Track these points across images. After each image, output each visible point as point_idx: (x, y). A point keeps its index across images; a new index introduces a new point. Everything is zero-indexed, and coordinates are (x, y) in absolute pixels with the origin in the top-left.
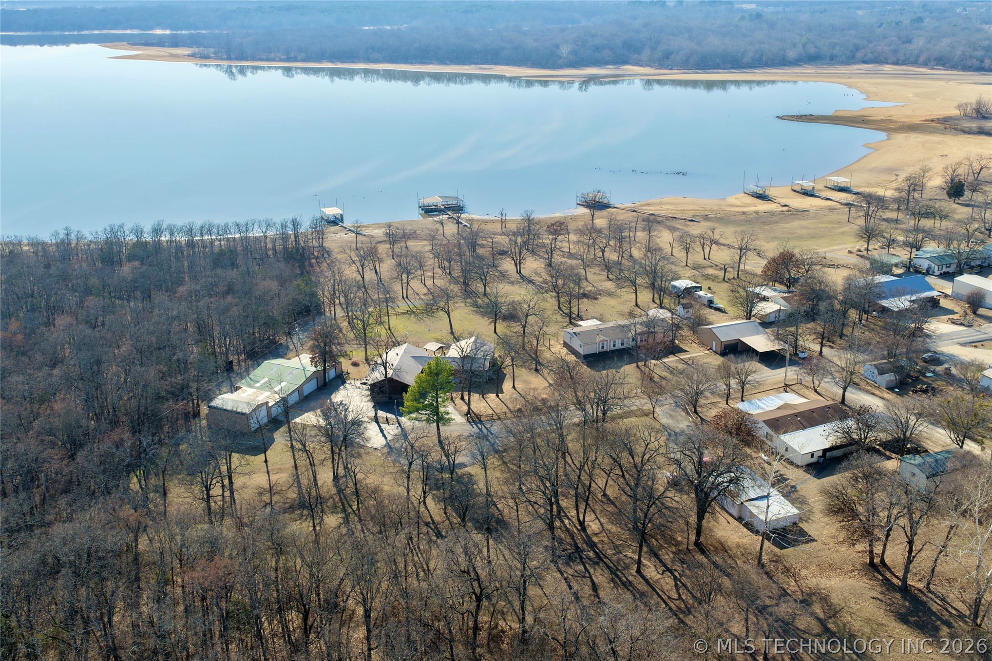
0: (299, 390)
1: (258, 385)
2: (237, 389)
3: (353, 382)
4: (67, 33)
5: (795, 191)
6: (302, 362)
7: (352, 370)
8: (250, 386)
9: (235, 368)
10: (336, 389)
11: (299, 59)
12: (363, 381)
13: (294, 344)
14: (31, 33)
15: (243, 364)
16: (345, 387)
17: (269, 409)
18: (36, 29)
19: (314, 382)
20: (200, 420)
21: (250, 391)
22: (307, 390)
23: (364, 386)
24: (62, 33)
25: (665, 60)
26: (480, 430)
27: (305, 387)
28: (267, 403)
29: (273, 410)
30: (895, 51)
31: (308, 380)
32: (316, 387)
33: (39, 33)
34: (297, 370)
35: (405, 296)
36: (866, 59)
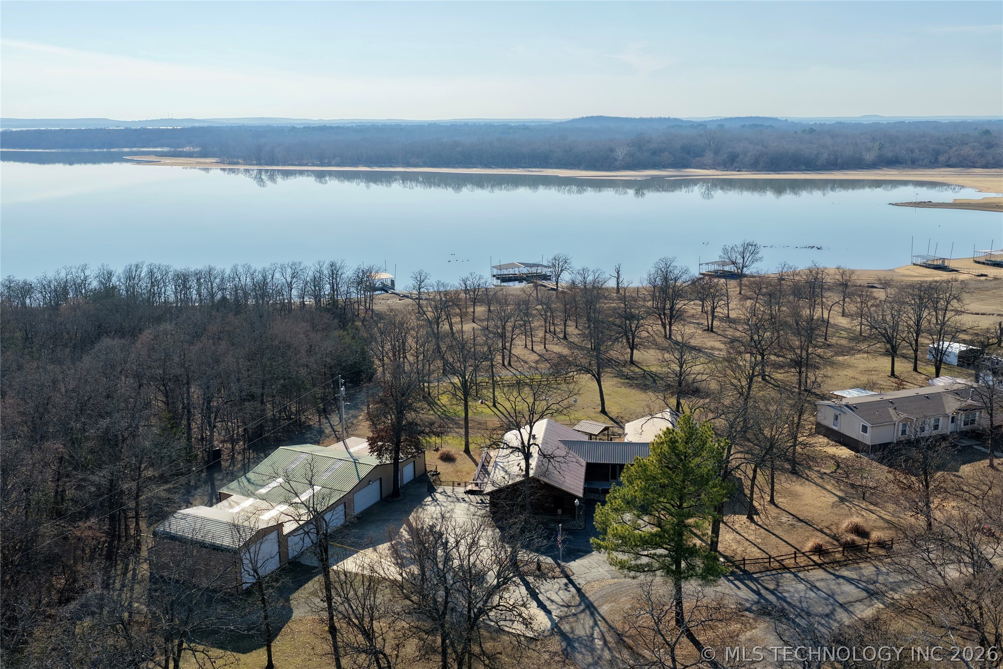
0: (346, 501)
1: (263, 491)
2: (221, 498)
3: (449, 490)
4: (96, 150)
5: (979, 263)
6: (351, 450)
7: (443, 468)
8: (248, 494)
9: (225, 464)
10: (418, 502)
11: (333, 163)
12: (469, 488)
13: (331, 426)
14: (59, 150)
15: (240, 458)
16: (435, 500)
17: (283, 540)
18: (66, 146)
19: (375, 486)
20: (137, 563)
21: (248, 503)
22: (362, 503)
23: (472, 497)
24: (91, 150)
25: (731, 162)
26: (758, 593)
27: (357, 497)
28: (280, 526)
29: (292, 541)
30: (982, 155)
31: (364, 483)
32: (378, 498)
33: (67, 150)
34: (341, 463)
35: (506, 363)
36: (950, 163)
